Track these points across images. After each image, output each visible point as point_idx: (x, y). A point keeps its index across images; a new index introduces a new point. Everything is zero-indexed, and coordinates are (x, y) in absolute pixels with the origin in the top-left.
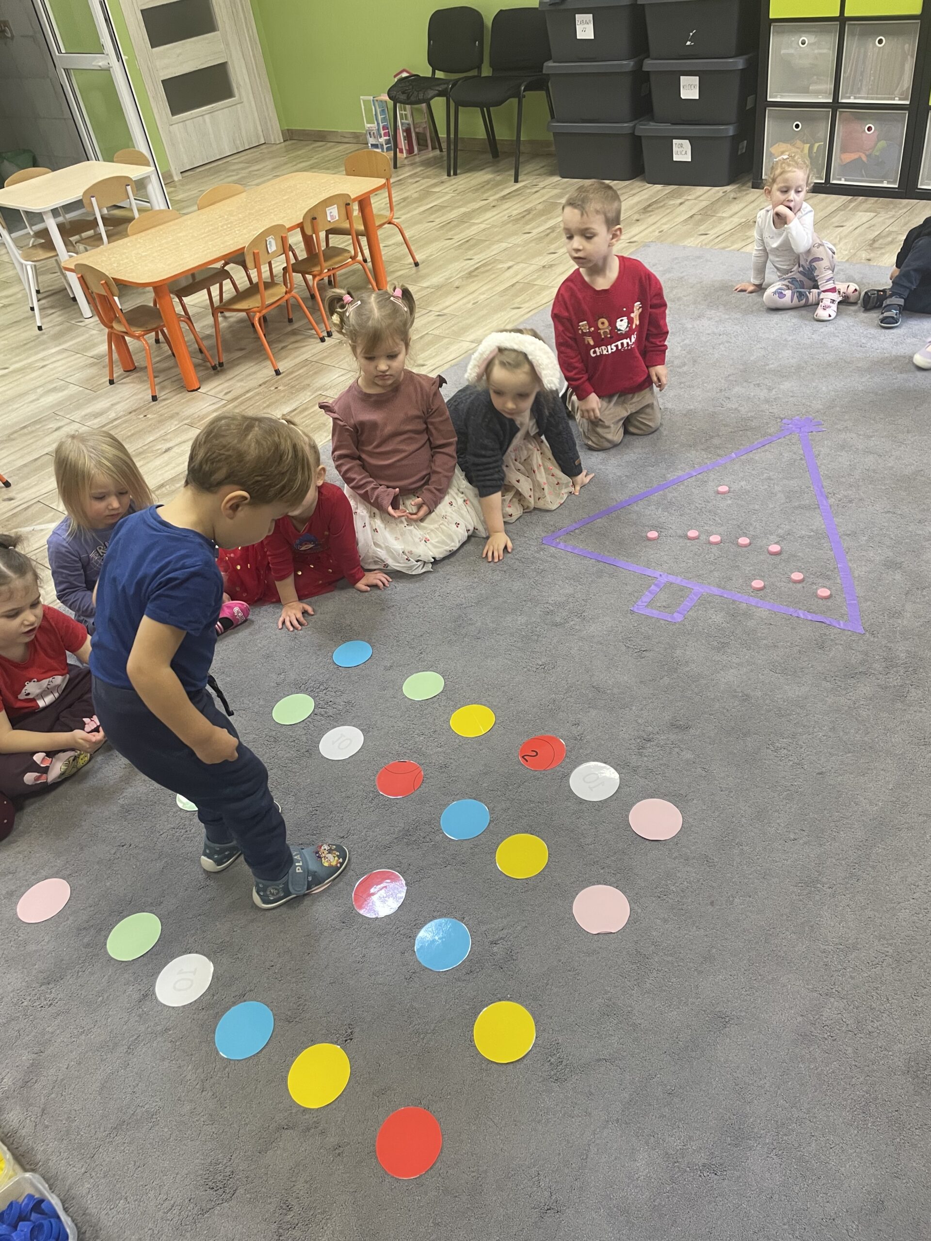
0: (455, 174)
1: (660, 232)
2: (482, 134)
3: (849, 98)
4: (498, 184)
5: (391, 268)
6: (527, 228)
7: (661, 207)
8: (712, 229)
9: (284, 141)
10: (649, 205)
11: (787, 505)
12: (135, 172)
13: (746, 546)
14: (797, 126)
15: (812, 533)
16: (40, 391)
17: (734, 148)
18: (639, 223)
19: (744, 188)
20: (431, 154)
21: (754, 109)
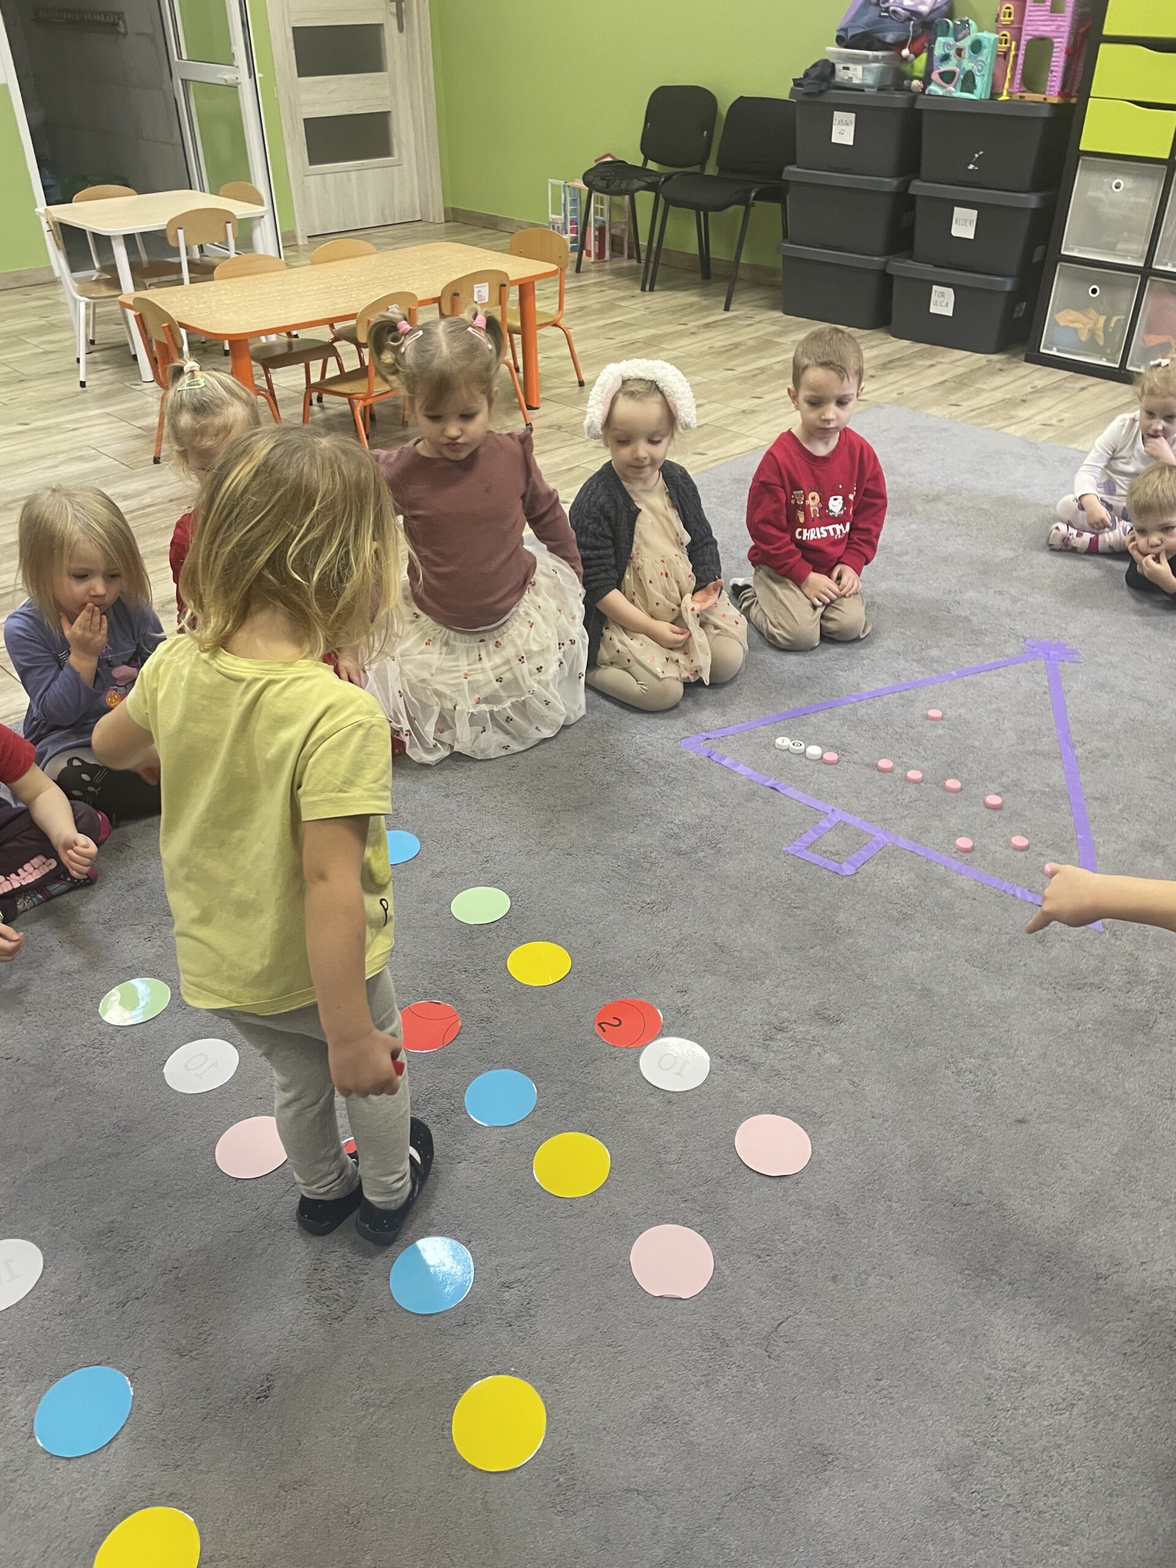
0: (651, 289)
1: (899, 394)
2: (693, 248)
3: (1166, 264)
4: (703, 309)
5: (547, 384)
6: (730, 364)
7: (905, 366)
8: (965, 400)
9: (446, 222)
10: (891, 362)
11: (1020, 748)
12: (241, 209)
13: (955, 791)
14: (1094, 291)
15: (1047, 789)
16: (61, 457)
17: (1009, 310)
18: (874, 380)
19: (1014, 360)
20: (625, 263)
21: (1041, 265)
